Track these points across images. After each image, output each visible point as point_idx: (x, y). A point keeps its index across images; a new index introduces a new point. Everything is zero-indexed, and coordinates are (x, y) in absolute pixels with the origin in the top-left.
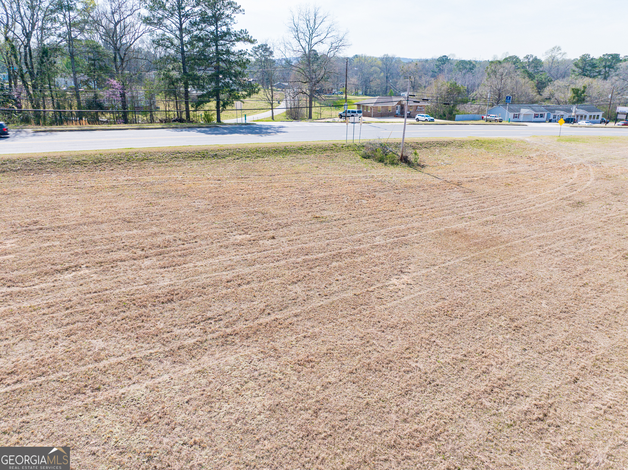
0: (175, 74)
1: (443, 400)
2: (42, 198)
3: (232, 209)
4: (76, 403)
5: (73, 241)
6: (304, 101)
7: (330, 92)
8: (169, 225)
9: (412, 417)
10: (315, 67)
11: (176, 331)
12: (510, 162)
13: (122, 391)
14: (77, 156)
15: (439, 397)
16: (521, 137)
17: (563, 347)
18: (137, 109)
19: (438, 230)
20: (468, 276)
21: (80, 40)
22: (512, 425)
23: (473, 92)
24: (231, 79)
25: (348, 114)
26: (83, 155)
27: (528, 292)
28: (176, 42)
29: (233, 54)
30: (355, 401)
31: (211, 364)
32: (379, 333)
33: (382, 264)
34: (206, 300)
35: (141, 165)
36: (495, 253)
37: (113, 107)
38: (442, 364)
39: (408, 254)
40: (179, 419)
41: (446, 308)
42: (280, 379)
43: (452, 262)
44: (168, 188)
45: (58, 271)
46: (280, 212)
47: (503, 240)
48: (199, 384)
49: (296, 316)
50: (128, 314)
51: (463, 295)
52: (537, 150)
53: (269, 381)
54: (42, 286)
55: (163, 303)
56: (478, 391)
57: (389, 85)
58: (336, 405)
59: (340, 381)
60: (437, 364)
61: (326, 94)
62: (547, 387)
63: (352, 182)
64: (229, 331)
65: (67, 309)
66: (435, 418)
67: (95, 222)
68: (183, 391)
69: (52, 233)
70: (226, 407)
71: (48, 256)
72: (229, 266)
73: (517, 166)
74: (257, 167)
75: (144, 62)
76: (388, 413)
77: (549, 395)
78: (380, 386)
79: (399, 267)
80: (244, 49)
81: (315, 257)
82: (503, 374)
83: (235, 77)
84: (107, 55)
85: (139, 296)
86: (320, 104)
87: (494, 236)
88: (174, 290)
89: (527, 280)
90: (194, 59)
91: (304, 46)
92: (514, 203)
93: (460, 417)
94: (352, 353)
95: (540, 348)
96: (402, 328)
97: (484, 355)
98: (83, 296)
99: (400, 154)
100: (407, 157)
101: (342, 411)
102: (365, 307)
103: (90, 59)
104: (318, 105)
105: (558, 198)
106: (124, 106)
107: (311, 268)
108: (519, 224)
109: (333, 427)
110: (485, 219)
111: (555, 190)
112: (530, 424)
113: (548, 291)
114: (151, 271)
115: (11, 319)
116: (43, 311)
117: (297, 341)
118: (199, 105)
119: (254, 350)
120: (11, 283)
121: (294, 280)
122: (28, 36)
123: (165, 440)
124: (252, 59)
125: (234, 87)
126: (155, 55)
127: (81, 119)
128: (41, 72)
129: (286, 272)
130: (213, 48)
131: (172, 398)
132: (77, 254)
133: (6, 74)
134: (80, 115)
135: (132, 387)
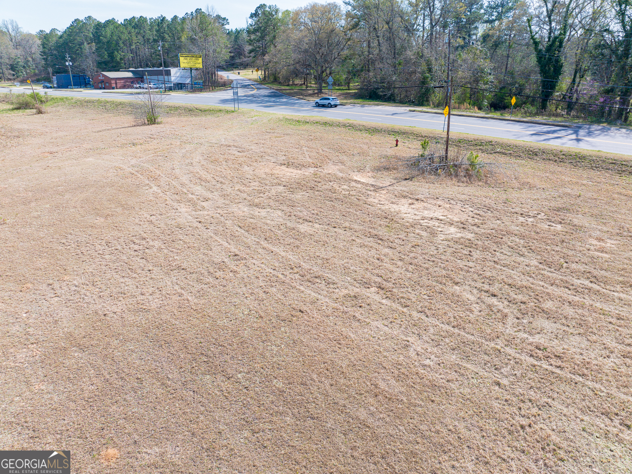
4: (598, 422)
54: (622, 296)
115: (580, 311)
116: (611, 320)
120: (595, 279)
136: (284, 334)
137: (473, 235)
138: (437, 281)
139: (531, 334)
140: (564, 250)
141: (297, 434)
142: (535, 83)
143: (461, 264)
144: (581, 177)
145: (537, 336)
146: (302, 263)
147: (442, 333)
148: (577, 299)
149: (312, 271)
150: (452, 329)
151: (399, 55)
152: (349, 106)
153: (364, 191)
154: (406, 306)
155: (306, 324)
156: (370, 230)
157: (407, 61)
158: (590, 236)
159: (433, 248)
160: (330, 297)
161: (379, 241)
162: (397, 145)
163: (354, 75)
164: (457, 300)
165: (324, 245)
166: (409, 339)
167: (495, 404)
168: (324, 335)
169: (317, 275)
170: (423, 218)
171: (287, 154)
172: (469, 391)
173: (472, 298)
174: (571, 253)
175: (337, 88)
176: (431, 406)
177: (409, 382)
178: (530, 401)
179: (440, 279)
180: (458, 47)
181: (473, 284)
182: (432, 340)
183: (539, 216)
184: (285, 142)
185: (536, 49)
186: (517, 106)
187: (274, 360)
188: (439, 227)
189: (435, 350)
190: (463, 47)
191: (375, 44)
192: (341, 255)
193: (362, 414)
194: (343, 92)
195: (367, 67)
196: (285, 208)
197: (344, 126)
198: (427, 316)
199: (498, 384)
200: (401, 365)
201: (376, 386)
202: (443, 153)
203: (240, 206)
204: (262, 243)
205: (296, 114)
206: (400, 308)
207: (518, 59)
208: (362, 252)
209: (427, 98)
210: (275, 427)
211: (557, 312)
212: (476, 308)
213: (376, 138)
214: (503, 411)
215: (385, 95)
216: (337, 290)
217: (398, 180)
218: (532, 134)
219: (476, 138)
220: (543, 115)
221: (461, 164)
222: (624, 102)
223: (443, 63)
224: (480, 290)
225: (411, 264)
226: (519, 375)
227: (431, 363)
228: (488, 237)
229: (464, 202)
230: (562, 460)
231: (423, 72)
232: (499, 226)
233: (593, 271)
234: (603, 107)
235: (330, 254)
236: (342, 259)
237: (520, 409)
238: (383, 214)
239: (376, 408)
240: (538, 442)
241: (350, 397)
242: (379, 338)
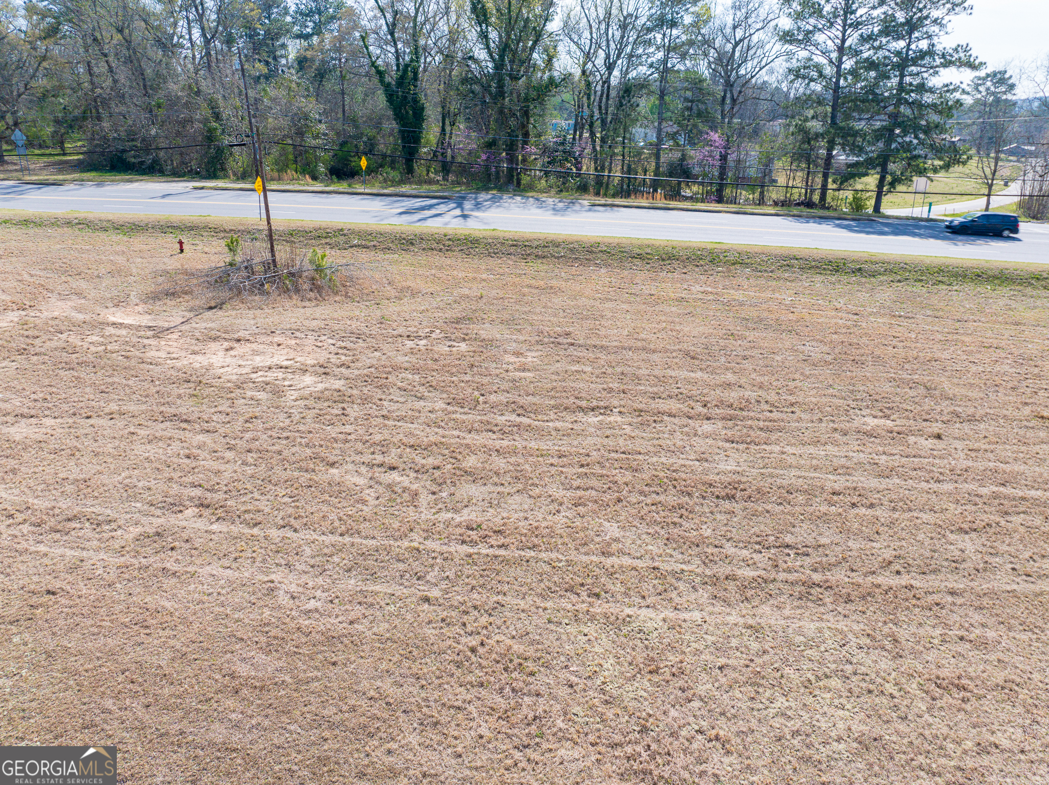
0: (815, 126)
2: (582, 301)
4: (564, 603)
5: (610, 371)
8: (753, 376)
11: (729, 549)
13: (628, 611)
14: (640, 247)
18: (742, 182)
21: (678, 71)
24: (916, 137)
26: (648, 246)
28: (829, 71)
29: (931, 90)
31: (773, 622)
34: (788, 513)
35: (729, 271)
37: (705, 175)
40: (701, 689)
42: (892, 696)
44: (765, 314)
45: (581, 409)
46: (964, 391)
48: (746, 647)
49: (952, 593)
50: (662, 498)
53: (870, 692)
54: (558, 424)
55: (718, 497)
64: (817, 577)
65: (582, 466)
67: (644, 349)
68: (718, 649)
69: (585, 353)
70: (781, 702)
71: (573, 385)
72: (843, 467)
74: (934, 300)
75: (766, 105)
80: (956, 82)
81: (1021, 494)
83: (926, 133)
84: (713, 94)
85: (684, 476)
88: (739, 482)
90: (856, 99)
98: (606, 454)
103: (686, 100)
106: (722, 177)
107: (1007, 513)
114: (710, 441)
115: (512, 460)
116: (552, 461)
117: (944, 641)
118: (846, 180)
119: (855, 627)
120: (522, 411)
121: (964, 526)
122: (610, 67)
123: (673, 713)
124: (968, 100)
125: (920, 152)
126: (787, 95)
127: (655, 191)
128: (616, 119)
129: (952, 506)
130: (894, 81)
131: (698, 652)
132: (610, 390)
133: (572, 122)
134: (655, 185)
135: (644, 611)
136: (22, 647)
137: (342, 382)
138: (300, 469)
139: (456, 511)
140: (477, 379)
142: (391, 134)
143: (333, 431)
144: (478, 270)
145: (466, 511)
146: (30, 500)
147: (326, 551)
148: (505, 443)
149: (57, 511)
150: (340, 539)
151: (156, 89)
152: (72, 186)
153: (135, 340)
154: (256, 525)
155: (67, 614)
156: (162, 408)
157: (173, 102)
158: (505, 351)
159: (282, 416)
160: (107, 549)
161: (183, 425)
162: (182, 251)
163: (71, 127)
164: (338, 490)
165: (73, 455)
166: (273, 577)
167: (429, 631)
168: (112, 621)
169: (70, 514)
170: (255, 370)
172: (387, 625)
173: (361, 481)
174: (485, 380)
175: (37, 152)
176: (332, 672)
177: (290, 647)
178: (475, 607)
179: (304, 464)
180: (259, 78)
181: (358, 458)
182: (312, 567)
183: (433, 335)
185: (382, 81)
186: (370, 171)
188: (284, 379)
189: (320, 580)
190: (267, 78)
191: (101, 68)
192: (112, 467)
193: (219, 733)
194: (52, 159)
195: (94, 111)
197: (69, 223)
198: (295, 531)
199: (427, 600)
200: (268, 624)
201: (233, 676)
202: (267, 255)
206: (247, 531)
207: (360, 97)
208: (152, 451)
209: (222, 164)
211: (484, 469)
212: (369, 495)
213: (138, 242)
214: (442, 637)
215: (142, 163)
216: (119, 532)
217: (197, 311)
218: (401, 213)
219: (317, 226)
220: (411, 183)
221: (301, 272)
222: (512, 159)
223: (239, 104)
224: (371, 466)
225: (249, 451)
226: (452, 576)
227: (319, 604)
228: (366, 380)
229: (318, 332)
230: (532, 674)
231: (205, 121)
232: (379, 360)
233: (518, 399)
234: (487, 167)
235: (90, 469)
236: (116, 472)
237: (464, 624)
238: (181, 375)
239: (242, 713)
240: (498, 662)
241: (187, 713)
242: (219, 594)
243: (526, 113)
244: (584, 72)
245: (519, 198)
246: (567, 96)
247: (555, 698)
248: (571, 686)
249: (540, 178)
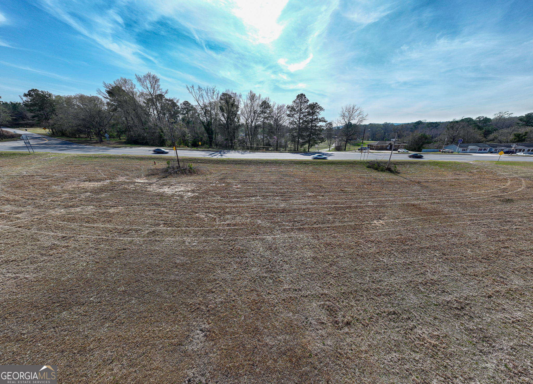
0: (295, 134)
1: (395, 279)
2: (249, 173)
3: (309, 183)
4: (251, 237)
5: (256, 188)
6: (343, 143)
7: (355, 139)
8: (286, 186)
9: (377, 281)
10: (350, 129)
11: (284, 223)
12: (455, 174)
13: (264, 237)
14: (261, 160)
15: (393, 277)
16: (466, 161)
17: (482, 276)
18: (281, 146)
19: (403, 203)
20: (418, 227)
21: (267, 123)
22: (437, 305)
23: (435, 138)
24: (315, 136)
25: (363, 149)
26: (262, 160)
27: (458, 243)
28: (297, 123)
29: (317, 127)
30: (350, 266)
31: (294, 236)
32: (365, 243)
33: (370, 213)
34: (295, 214)
35: (279, 165)
36: (437, 219)
37: (274, 145)
38: (397, 263)
39: (384, 211)
40: (281, 251)
41: (402, 239)
42: (318, 248)
43: (409, 219)
44: (287, 173)
45: (251, 196)
46: (327, 186)
47: (444, 213)
48: (289, 241)
49: (328, 227)
50: (269, 214)
51: (413, 235)
52: (478, 168)
53: (314, 248)
54: (246, 200)
55: (281, 212)
56: (417, 281)
57: (385, 136)
58: (341, 266)
59: (345, 256)
60: (394, 262)
61: (353, 140)
62: (466, 293)
63: (361, 177)
64: (302, 227)
65: (252, 209)
66: (390, 286)
67: (263, 182)
68: (283, 243)
69: (251, 184)
70: (297, 252)
71: (249, 191)
72: (305, 204)
73: (460, 176)
74: (320, 168)
75: (285, 130)
76: (365, 276)
77: (466, 298)
78: (363, 264)
79: (379, 216)
80: (322, 125)
81: (339, 206)
82: (435, 278)
83: (317, 135)
84: (274, 128)
85: (273, 209)
86: (350, 144)
87: (438, 210)
88: (285, 209)
89: (458, 236)
90: (303, 129)
91: (346, 121)
92: (455, 195)
93: (404, 290)
94: (350, 247)
95: (464, 271)
96: (376, 243)
97: (423, 265)
98: (257, 206)
99: (386, 167)
100: (390, 168)
101: (344, 269)
102: (359, 230)
103: (269, 129)
104: (349, 145)
105: (491, 196)
106: (277, 146)
107: (337, 210)
108: (457, 206)
109: (339, 274)
110: (433, 201)
111: (489, 191)
112: (451, 309)
113: (474, 245)
114: (278, 201)
115: (237, 209)
116: (245, 208)
117: (327, 236)
118: (302, 146)
119: (310, 235)
120: (238, 198)
121: (329, 213)
122: (252, 122)
123: (275, 257)
124: (325, 128)
125: (316, 139)
126: (289, 128)
127: (263, 149)
128: (254, 134)
129: (327, 210)
130: (310, 125)
131: (279, 244)
132: (257, 192)
133: (244, 134)
134: (263, 148)
135: (268, 237)
136: (117, 264)
137: (198, 194)
138: (189, 215)
139: (225, 221)
140: (227, 191)
141: (141, 305)
142: (206, 137)
143: (196, 205)
144: (225, 167)
145: (227, 221)
146: (117, 227)
147: (197, 231)
148: (235, 205)
149: (125, 229)
150: (200, 228)
151: (145, 124)
152: (123, 148)
153: (144, 186)
154: (179, 227)
155: (130, 254)
156: (152, 202)
157: (150, 128)
158: (233, 185)
159: (184, 202)
160: (140, 237)
161: (158, 206)
162: (155, 164)
163: (122, 133)
164: (198, 218)
165: (128, 215)
166: (184, 239)
167: (221, 247)
168: (142, 254)
169: (128, 229)
170: (176, 192)
171: (87, 175)
172: (211, 247)
173: (204, 216)
174: (229, 192)
175: (112, 139)
176: (200, 259)
177: (189, 255)
178: (231, 240)
179: (189, 213)
180: (173, 123)
181: (202, 211)
182: (194, 235)
183: (217, 183)
184: (84, 169)
185: (203, 125)
186: (201, 145)
187: (115, 279)
188: (184, 194)
189: (196, 238)
190: (175, 123)
191: (130, 119)
192: (139, 218)
193: (173, 277)
194: (117, 141)
195: (128, 129)
196: (95, 203)
197: (123, 157)
198: (189, 228)
199: (220, 240)
200: (184, 250)
201: (175, 263)
202: (178, 165)
203: (56, 210)
204: (84, 225)
205: (87, 153)
206: (177, 229)
207: (198, 128)
208: (150, 213)
209: (164, 143)
210: (126, 310)
211: (230, 211)
212: (206, 219)
213: (143, 162)
214: (224, 248)
215: (143, 142)
216: (143, 232)
217: (160, 179)
218: (209, 155)
219: (190, 158)
220: (211, 148)
221: (186, 169)
222: (232, 143)
223: (168, 129)
224: (206, 213)
225: (176, 211)
226: (225, 234)
227: (196, 244)
228: (203, 193)
229: (191, 182)
230: (245, 253)
231: (159, 133)
232: (206, 188)
233: (237, 195)
234: (226, 145)
235: (133, 218)
236: (140, 219)
237: (229, 244)
238: (157, 194)
239: (178, 272)
240: (237, 252)
241: (164, 274)
242: (171, 244)
243: (234, 132)
244: (246, 123)
245: (233, 151)
246: (243, 129)
247: (250, 258)
248: (253, 255)
249: (238, 147)
